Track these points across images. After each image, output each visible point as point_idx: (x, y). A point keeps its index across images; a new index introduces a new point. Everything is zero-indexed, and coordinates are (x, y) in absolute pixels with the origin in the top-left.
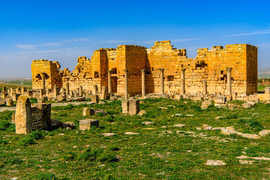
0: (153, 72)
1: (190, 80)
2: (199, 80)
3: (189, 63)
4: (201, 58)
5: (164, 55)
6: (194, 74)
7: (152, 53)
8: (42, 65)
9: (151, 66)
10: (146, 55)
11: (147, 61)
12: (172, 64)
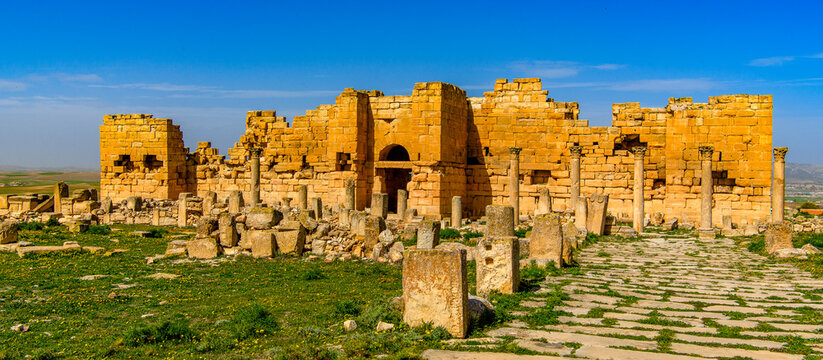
0: (487, 159)
1: (598, 182)
2: (623, 182)
3: (596, 138)
4: (630, 127)
5: (522, 116)
6: (610, 167)
7: (487, 109)
8: (139, 128)
9: (484, 143)
10: (470, 113)
11: (471, 129)
12: (546, 138)
